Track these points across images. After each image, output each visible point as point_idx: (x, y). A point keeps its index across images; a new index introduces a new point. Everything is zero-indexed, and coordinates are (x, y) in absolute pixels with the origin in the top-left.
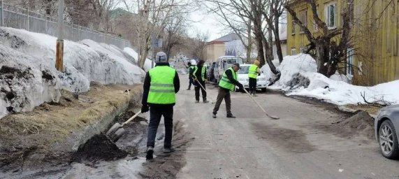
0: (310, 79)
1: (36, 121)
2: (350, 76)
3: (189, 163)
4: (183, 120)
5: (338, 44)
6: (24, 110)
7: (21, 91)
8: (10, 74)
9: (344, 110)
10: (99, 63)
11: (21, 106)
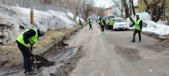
0: (147, 24)
1: (10, 49)
2: (166, 21)
3: (78, 67)
4: (84, 45)
5: (160, 7)
6: (8, 43)
7: (7, 34)
8: (3, 27)
9: (161, 38)
10: (52, 20)
11: (7, 41)
